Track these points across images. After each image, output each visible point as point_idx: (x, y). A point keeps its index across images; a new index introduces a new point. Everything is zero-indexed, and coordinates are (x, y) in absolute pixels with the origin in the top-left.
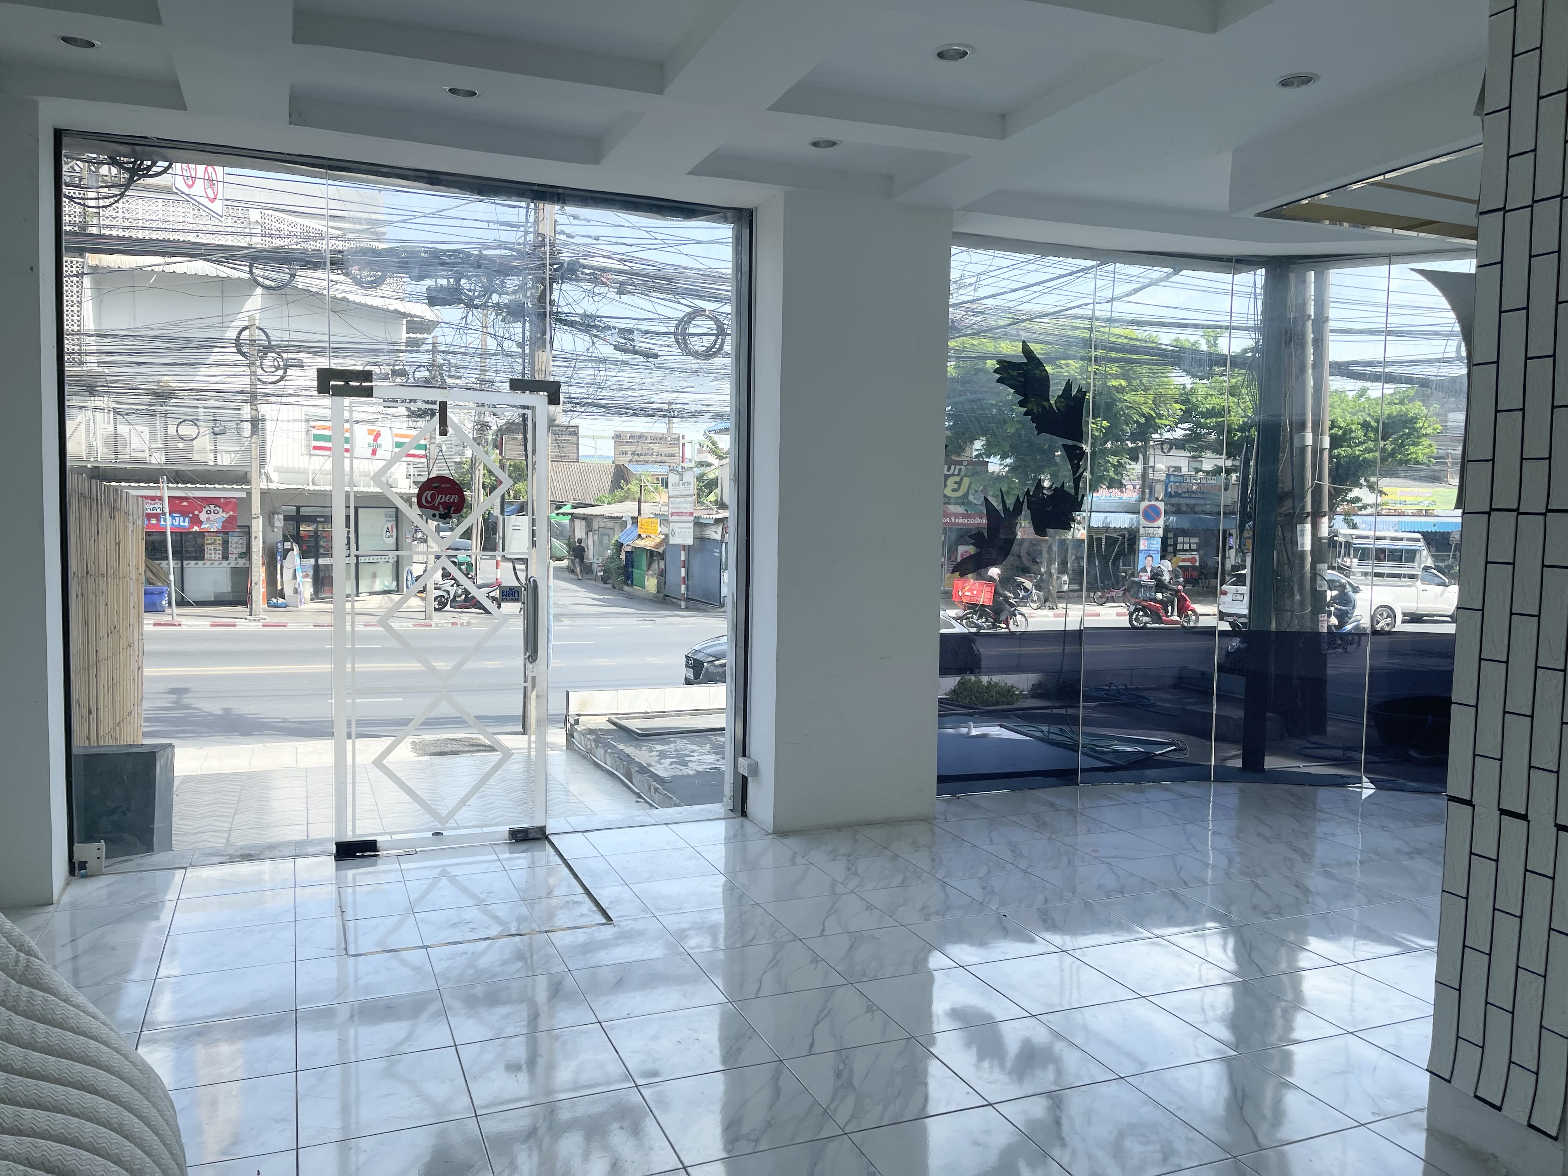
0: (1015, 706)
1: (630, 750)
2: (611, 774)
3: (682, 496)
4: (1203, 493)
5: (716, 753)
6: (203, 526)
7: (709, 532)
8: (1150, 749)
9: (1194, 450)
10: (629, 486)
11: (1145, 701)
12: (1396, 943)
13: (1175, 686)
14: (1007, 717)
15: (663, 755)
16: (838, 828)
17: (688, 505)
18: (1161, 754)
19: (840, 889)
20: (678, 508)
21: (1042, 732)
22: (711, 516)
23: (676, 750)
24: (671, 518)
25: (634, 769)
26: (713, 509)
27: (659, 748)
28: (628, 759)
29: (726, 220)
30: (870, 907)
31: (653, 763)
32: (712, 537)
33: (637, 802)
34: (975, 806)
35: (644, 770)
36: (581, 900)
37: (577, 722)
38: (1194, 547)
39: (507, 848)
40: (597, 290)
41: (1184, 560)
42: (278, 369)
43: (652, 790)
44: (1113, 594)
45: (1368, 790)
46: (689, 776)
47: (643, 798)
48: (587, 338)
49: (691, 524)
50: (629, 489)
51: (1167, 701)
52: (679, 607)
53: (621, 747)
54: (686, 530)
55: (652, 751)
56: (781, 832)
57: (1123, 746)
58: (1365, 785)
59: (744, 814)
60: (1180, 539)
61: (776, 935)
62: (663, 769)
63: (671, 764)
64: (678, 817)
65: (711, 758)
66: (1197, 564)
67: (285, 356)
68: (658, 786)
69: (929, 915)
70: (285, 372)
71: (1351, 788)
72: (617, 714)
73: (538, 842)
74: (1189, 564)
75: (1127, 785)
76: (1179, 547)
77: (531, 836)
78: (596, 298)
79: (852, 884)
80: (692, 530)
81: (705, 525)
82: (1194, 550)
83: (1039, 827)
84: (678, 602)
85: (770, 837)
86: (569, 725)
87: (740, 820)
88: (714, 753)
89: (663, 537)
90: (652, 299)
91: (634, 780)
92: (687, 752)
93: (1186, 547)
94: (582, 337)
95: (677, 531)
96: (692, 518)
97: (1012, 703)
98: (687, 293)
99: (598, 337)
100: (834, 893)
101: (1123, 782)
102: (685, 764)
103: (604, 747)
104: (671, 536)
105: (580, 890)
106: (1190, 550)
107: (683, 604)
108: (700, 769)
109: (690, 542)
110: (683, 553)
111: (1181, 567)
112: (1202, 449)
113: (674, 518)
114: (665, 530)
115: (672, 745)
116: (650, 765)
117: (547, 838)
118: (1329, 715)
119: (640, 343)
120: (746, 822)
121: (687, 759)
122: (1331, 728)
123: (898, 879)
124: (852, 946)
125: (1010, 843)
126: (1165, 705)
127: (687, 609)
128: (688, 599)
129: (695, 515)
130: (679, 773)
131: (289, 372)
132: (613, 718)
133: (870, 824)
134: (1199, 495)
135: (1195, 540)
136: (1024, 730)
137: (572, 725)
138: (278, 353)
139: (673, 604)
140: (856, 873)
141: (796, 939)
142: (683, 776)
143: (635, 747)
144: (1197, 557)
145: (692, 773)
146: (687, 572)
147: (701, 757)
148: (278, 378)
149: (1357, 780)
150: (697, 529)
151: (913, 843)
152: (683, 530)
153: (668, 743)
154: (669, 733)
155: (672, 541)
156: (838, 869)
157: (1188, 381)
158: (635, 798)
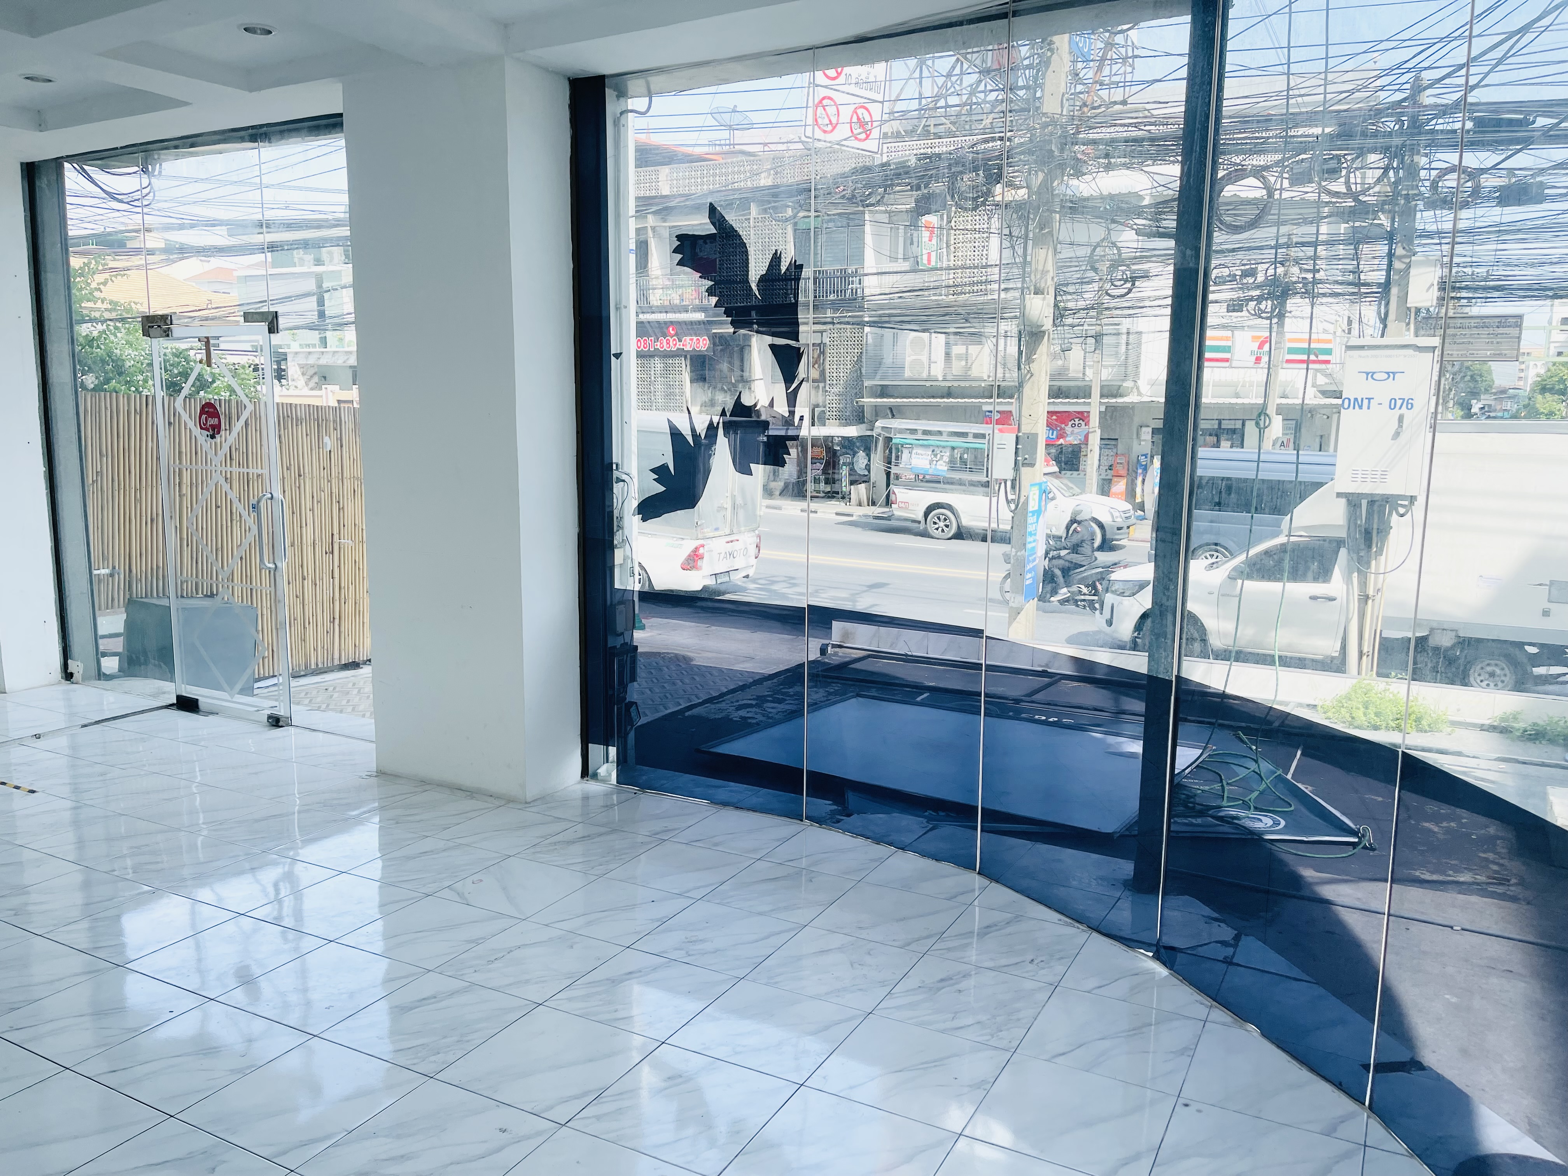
6: (1068, 439)
16: (428, 784)
42: (1126, 281)
67: (1134, 267)
70: (1133, 284)
131: (1137, 283)
138: (1128, 266)
148: (1126, 290)
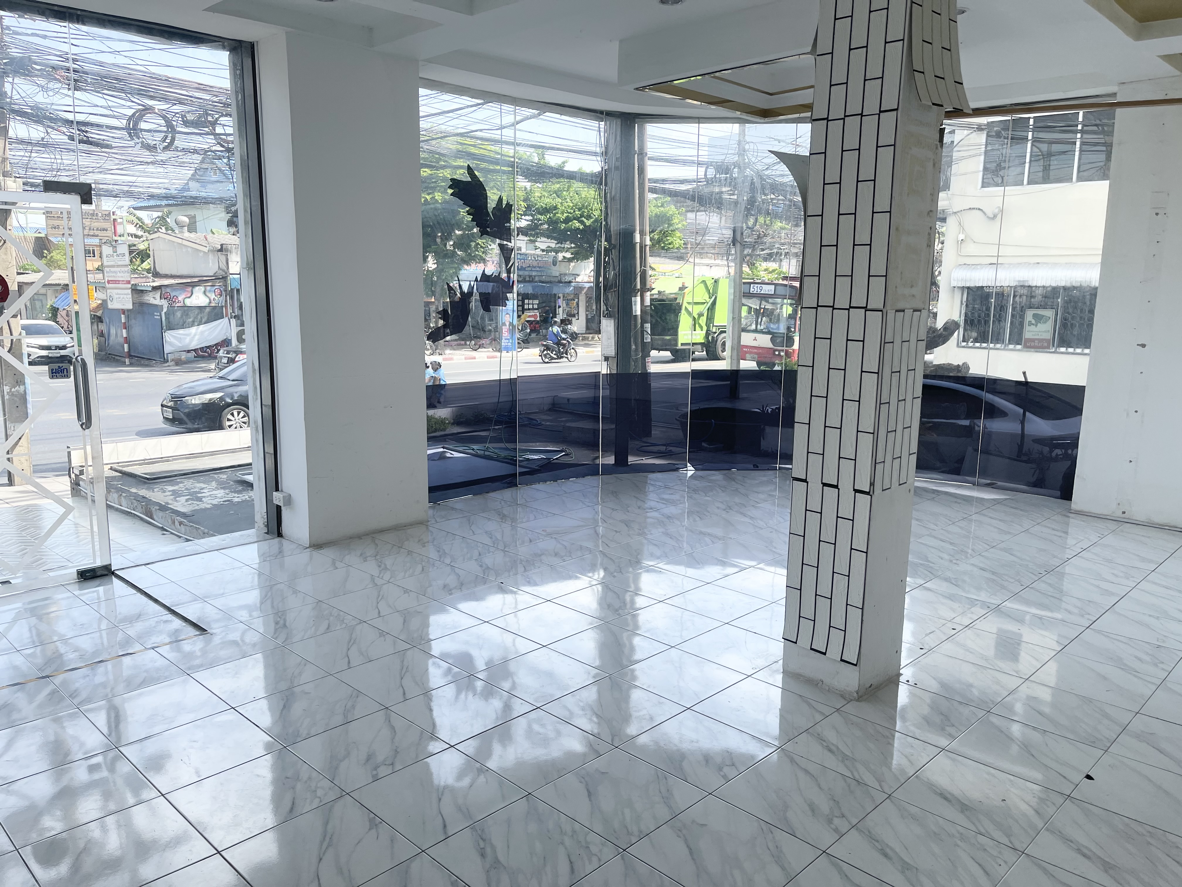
0: (447, 432)
1: (143, 492)
2: (129, 513)
3: (118, 266)
4: (540, 267)
5: (224, 488)
7: (147, 298)
8: (549, 455)
9: (531, 235)
10: (52, 254)
11: (535, 422)
12: (735, 566)
13: (550, 410)
14: (445, 441)
15: (176, 494)
16: (359, 537)
17: (124, 274)
18: (556, 459)
19: (379, 582)
20: (114, 277)
21: (473, 449)
22: (148, 284)
23: (187, 489)
24: (107, 285)
25: (154, 509)
26: (148, 278)
27: (171, 488)
28: (145, 500)
29: (224, 48)
30: (406, 591)
31: (170, 502)
32: (151, 302)
33: (164, 534)
34: (453, 509)
35: (163, 508)
36: (170, 619)
37: (82, 472)
38: (536, 306)
39: (76, 586)
40: (51, 85)
41: (530, 316)
43: (177, 523)
44: (484, 342)
45: (690, 471)
46: (206, 509)
47: (167, 531)
48: (41, 128)
49: (130, 291)
50: (52, 257)
51: (548, 421)
52: (124, 364)
53: (134, 490)
54: (125, 296)
55: (164, 492)
56: (316, 545)
57: (531, 455)
58: (689, 468)
59: (280, 535)
60: (526, 301)
61: (345, 621)
62: (182, 505)
63: (187, 500)
64: (224, 544)
65: (220, 493)
66: (538, 319)
68: (182, 520)
69: (450, 590)
71: (681, 471)
72: (118, 463)
73: (107, 578)
74: (532, 319)
75: (548, 483)
76: (526, 307)
77: (99, 573)
78: (51, 93)
79: (387, 576)
80: (130, 296)
81: (142, 291)
82: (536, 309)
83: (502, 519)
84: (123, 359)
85: (308, 550)
86: (73, 476)
87: (277, 540)
88: (222, 488)
89: (99, 302)
90: (105, 97)
91: (155, 517)
92: (197, 490)
93: (531, 306)
94: (35, 127)
95: (115, 296)
96: (130, 286)
97: (444, 430)
98: (140, 93)
99: (53, 128)
100: (376, 585)
101: (546, 481)
102: (200, 499)
103: (117, 492)
104: (109, 301)
105: (165, 612)
106: (533, 309)
107: (127, 361)
108: (215, 502)
109: (130, 306)
110: (122, 316)
111: (528, 321)
112: (537, 235)
113: (110, 285)
114: (103, 297)
115: (181, 485)
116: (167, 503)
117: (113, 573)
118: (653, 423)
119: (94, 134)
120: (283, 540)
121: (199, 495)
122: (656, 432)
123: (419, 568)
124: (405, 621)
125: (486, 532)
126: (548, 423)
127: (131, 365)
128: (130, 356)
129: (132, 283)
130: (197, 508)
132: (115, 466)
133: (382, 531)
134: (538, 269)
135: (536, 302)
136: (460, 449)
137: (76, 475)
139: (118, 361)
140: (386, 569)
141: (362, 622)
142: (201, 509)
143: (148, 489)
144: (538, 314)
145: (209, 506)
146: (128, 333)
147: (211, 493)
149: (683, 466)
150: (136, 296)
151: (419, 541)
152: (122, 296)
153: (177, 484)
154: (176, 476)
155: (111, 306)
156: (371, 567)
157: (528, 185)
158: (160, 532)
